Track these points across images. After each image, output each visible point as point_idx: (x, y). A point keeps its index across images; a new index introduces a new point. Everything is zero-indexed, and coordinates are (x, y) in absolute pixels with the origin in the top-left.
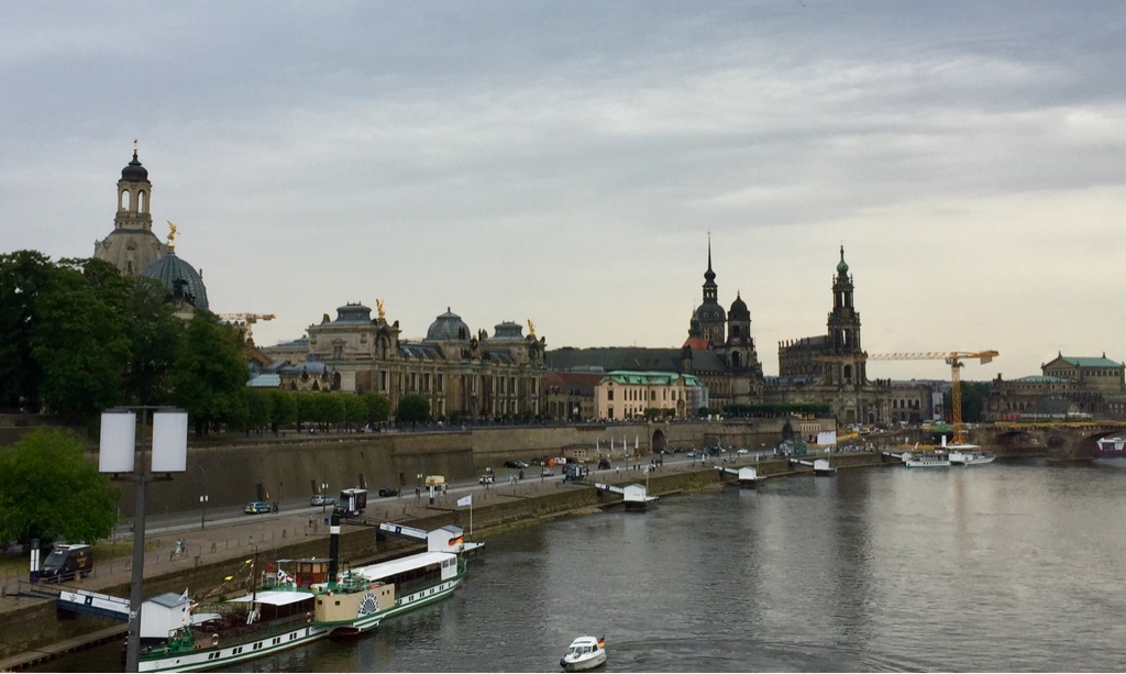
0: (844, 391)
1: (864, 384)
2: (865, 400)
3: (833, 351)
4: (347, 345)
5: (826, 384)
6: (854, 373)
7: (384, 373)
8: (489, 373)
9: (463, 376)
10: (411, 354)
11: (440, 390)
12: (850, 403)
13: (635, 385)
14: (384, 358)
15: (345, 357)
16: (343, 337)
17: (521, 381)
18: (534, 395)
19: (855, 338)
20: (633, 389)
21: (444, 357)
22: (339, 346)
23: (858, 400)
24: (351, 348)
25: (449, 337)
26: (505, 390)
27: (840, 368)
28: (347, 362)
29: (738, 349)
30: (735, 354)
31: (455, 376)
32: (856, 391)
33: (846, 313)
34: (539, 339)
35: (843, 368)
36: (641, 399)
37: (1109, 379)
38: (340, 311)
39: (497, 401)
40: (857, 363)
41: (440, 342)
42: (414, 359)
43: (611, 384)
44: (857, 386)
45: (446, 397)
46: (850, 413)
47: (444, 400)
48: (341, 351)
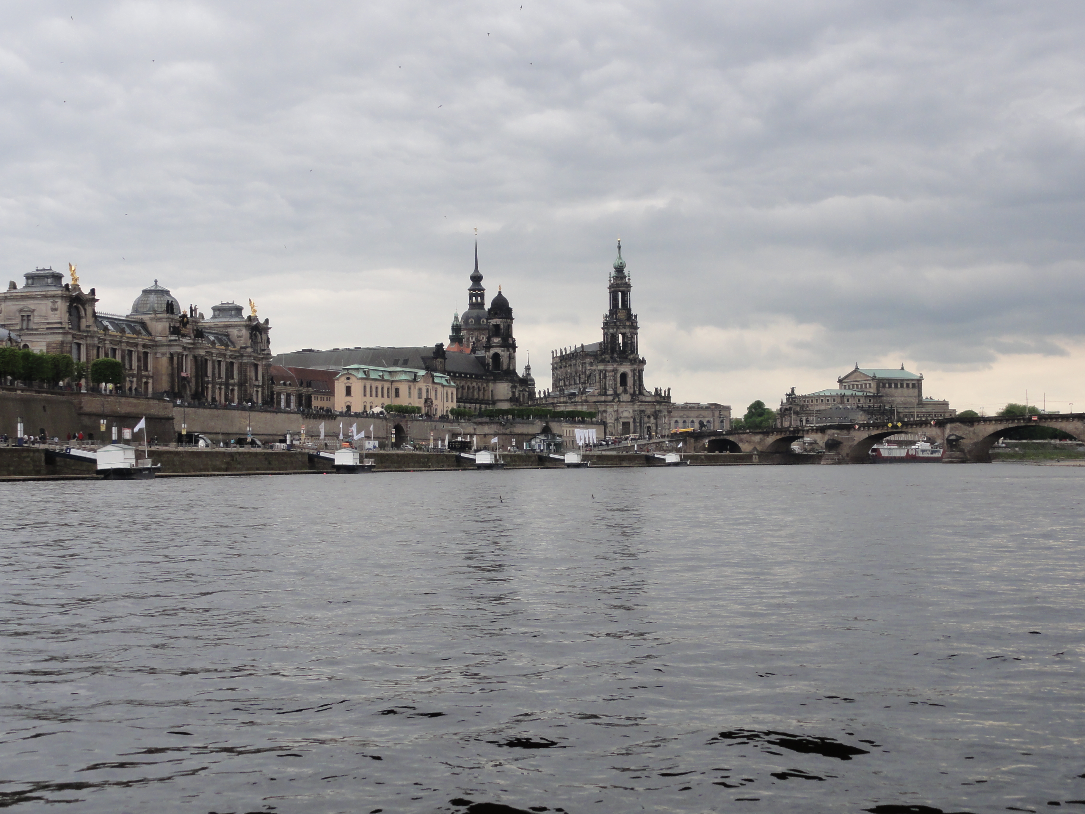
0: (619, 401)
1: (641, 393)
2: (643, 411)
3: (608, 357)
4: (36, 314)
5: (600, 394)
6: (630, 381)
7: (79, 345)
8: (202, 352)
9: (172, 355)
10: (110, 327)
11: (146, 369)
12: (625, 414)
13: (376, 380)
14: (79, 329)
15: (35, 327)
16: (31, 304)
17: (241, 365)
18: (256, 383)
19: (632, 343)
20: (374, 384)
21: (149, 334)
22: (26, 317)
23: (634, 411)
24: (40, 317)
25: (155, 312)
26: (223, 374)
27: (615, 376)
28: (35, 332)
29: (498, 350)
30: (496, 356)
31: (163, 354)
32: (632, 401)
33: (622, 315)
34: (262, 321)
35: (618, 375)
36: (382, 396)
37: (905, 391)
38: (29, 277)
39: (214, 387)
40: (633, 371)
41: (146, 318)
42: (115, 333)
43: (348, 379)
44: (633, 395)
45: (152, 377)
46: (626, 425)
47: (150, 381)
48: (29, 320)
